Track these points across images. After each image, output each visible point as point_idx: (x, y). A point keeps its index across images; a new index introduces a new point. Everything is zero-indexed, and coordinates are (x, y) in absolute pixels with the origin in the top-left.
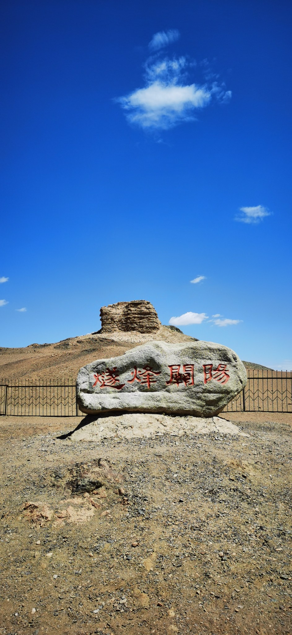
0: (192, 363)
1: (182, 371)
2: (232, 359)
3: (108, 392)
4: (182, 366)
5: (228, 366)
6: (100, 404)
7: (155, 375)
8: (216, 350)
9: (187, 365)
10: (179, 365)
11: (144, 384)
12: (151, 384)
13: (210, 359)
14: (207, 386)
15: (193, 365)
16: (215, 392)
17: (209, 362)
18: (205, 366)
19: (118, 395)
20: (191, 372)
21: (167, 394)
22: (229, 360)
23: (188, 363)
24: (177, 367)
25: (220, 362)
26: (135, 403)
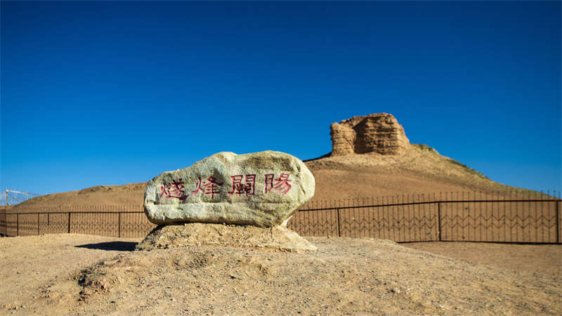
1: (243, 182)
3: (172, 203)
4: (244, 176)
5: (291, 175)
6: (164, 214)
8: (279, 159)
11: (207, 195)
12: (215, 194)
13: (272, 169)
14: (267, 196)
15: (255, 175)
16: (274, 202)
17: (270, 172)
18: (266, 176)
19: (182, 206)
20: (252, 183)
21: (227, 204)
22: (292, 170)
23: (250, 173)
24: (240, 178)
25: (282, 172)
26: (197, 213)
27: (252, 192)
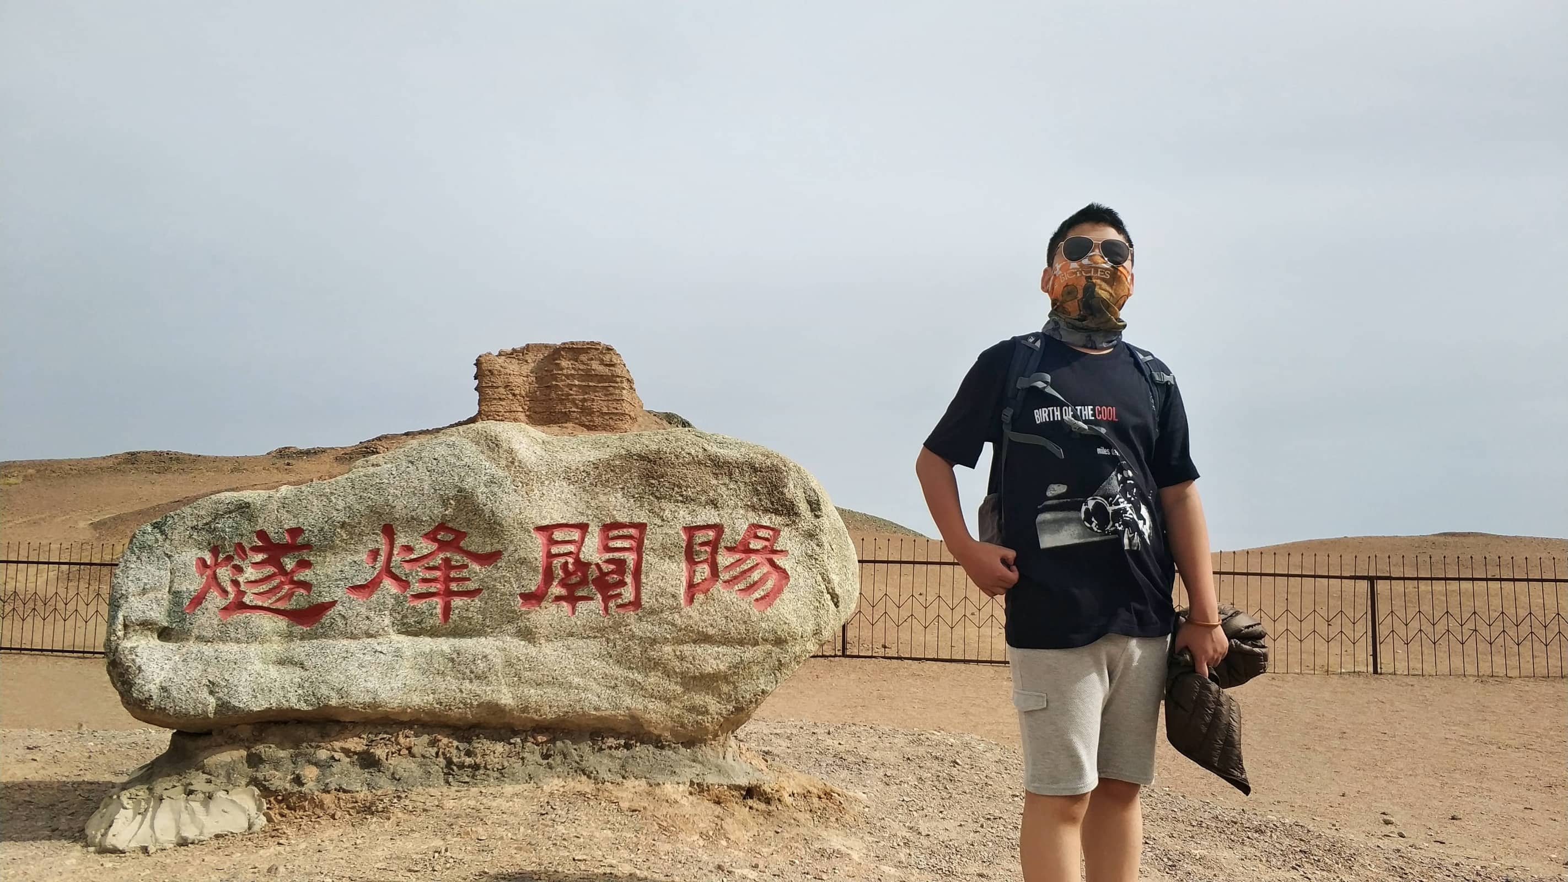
0: (641, 516)
1: (592, 550)
2: (803, 507)
3: (253, 637)
4: (594, 529)
5: (785, 532)
6: (212, 688)
7: (476, 567)
8: (739, 466)
9: (617, 525)
10: (583, 527)
11: (421, 604)
12: (457, 602)
13: (714, 503)
14: (694, 615)
15: (641, 527)
16: (726, 640)
17: (707, 516)
18: (691, 530)
19: (300, 649)
20: (631, 558)
21: (517, 647)
22: (788, 510)
23: (622, 518)
24: (576, 535)
25: (753, 518)
26: (373, 684)
27: (628, 593)
